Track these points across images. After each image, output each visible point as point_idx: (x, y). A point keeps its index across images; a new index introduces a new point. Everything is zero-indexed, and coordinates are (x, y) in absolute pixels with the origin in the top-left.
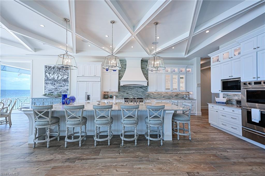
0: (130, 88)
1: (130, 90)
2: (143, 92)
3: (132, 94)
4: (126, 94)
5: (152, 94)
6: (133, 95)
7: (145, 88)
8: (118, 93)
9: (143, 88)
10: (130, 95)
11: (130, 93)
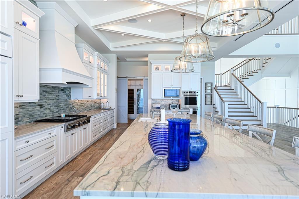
2: (66, 100)
4: (38, 108)
7: (69, 92)
8: (20, 106)
9: (65, 92)
10: (46, 109)
11: (45, 105)
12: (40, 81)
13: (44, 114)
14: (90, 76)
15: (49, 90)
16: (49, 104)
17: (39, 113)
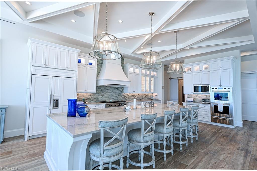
0: (106, 89)
1: (107, 91)
2: (120, 93)
3: (108, 96)
4: (101, 96)
5: (127, 96)
6: (109, 98)
7: (121, 89)
8: (92, 95)
9: (119, 89)
10: (106, 97)
11: (106, 95)
12: (97, 84)
13: (104, 99)
14: (129, 81)
15: (107, 88)
16: (108, 95)
17: (102, 98)
